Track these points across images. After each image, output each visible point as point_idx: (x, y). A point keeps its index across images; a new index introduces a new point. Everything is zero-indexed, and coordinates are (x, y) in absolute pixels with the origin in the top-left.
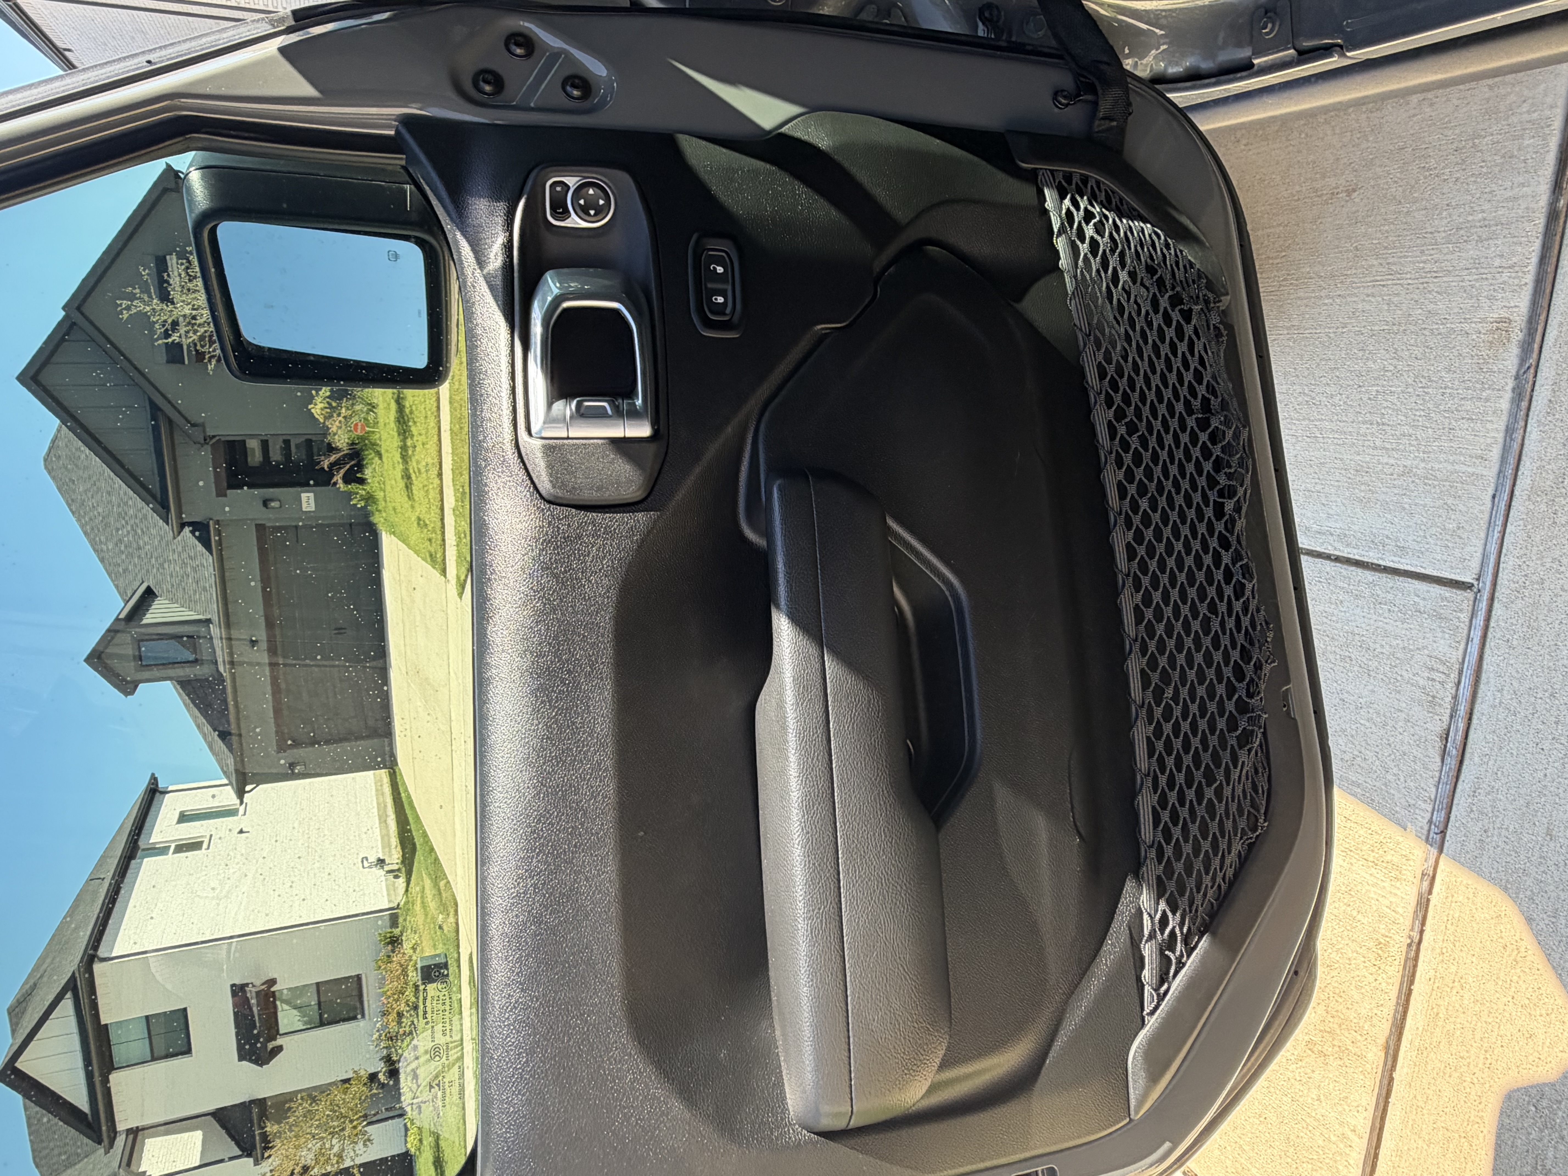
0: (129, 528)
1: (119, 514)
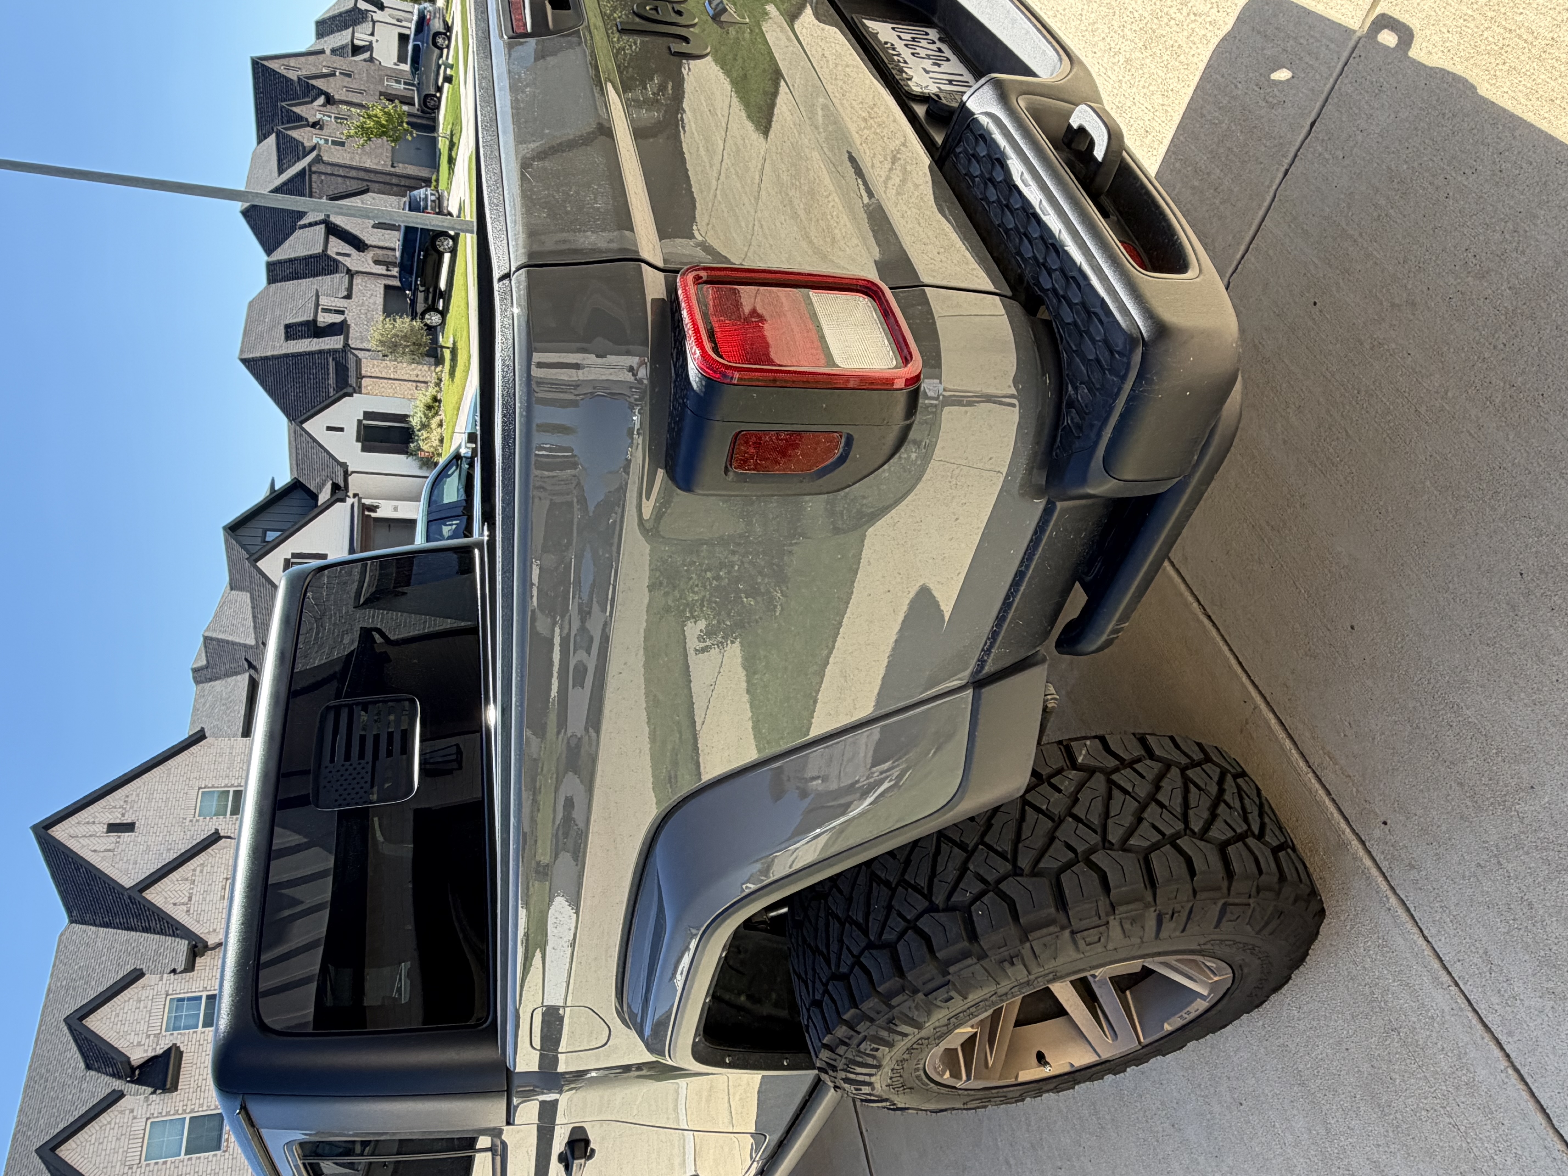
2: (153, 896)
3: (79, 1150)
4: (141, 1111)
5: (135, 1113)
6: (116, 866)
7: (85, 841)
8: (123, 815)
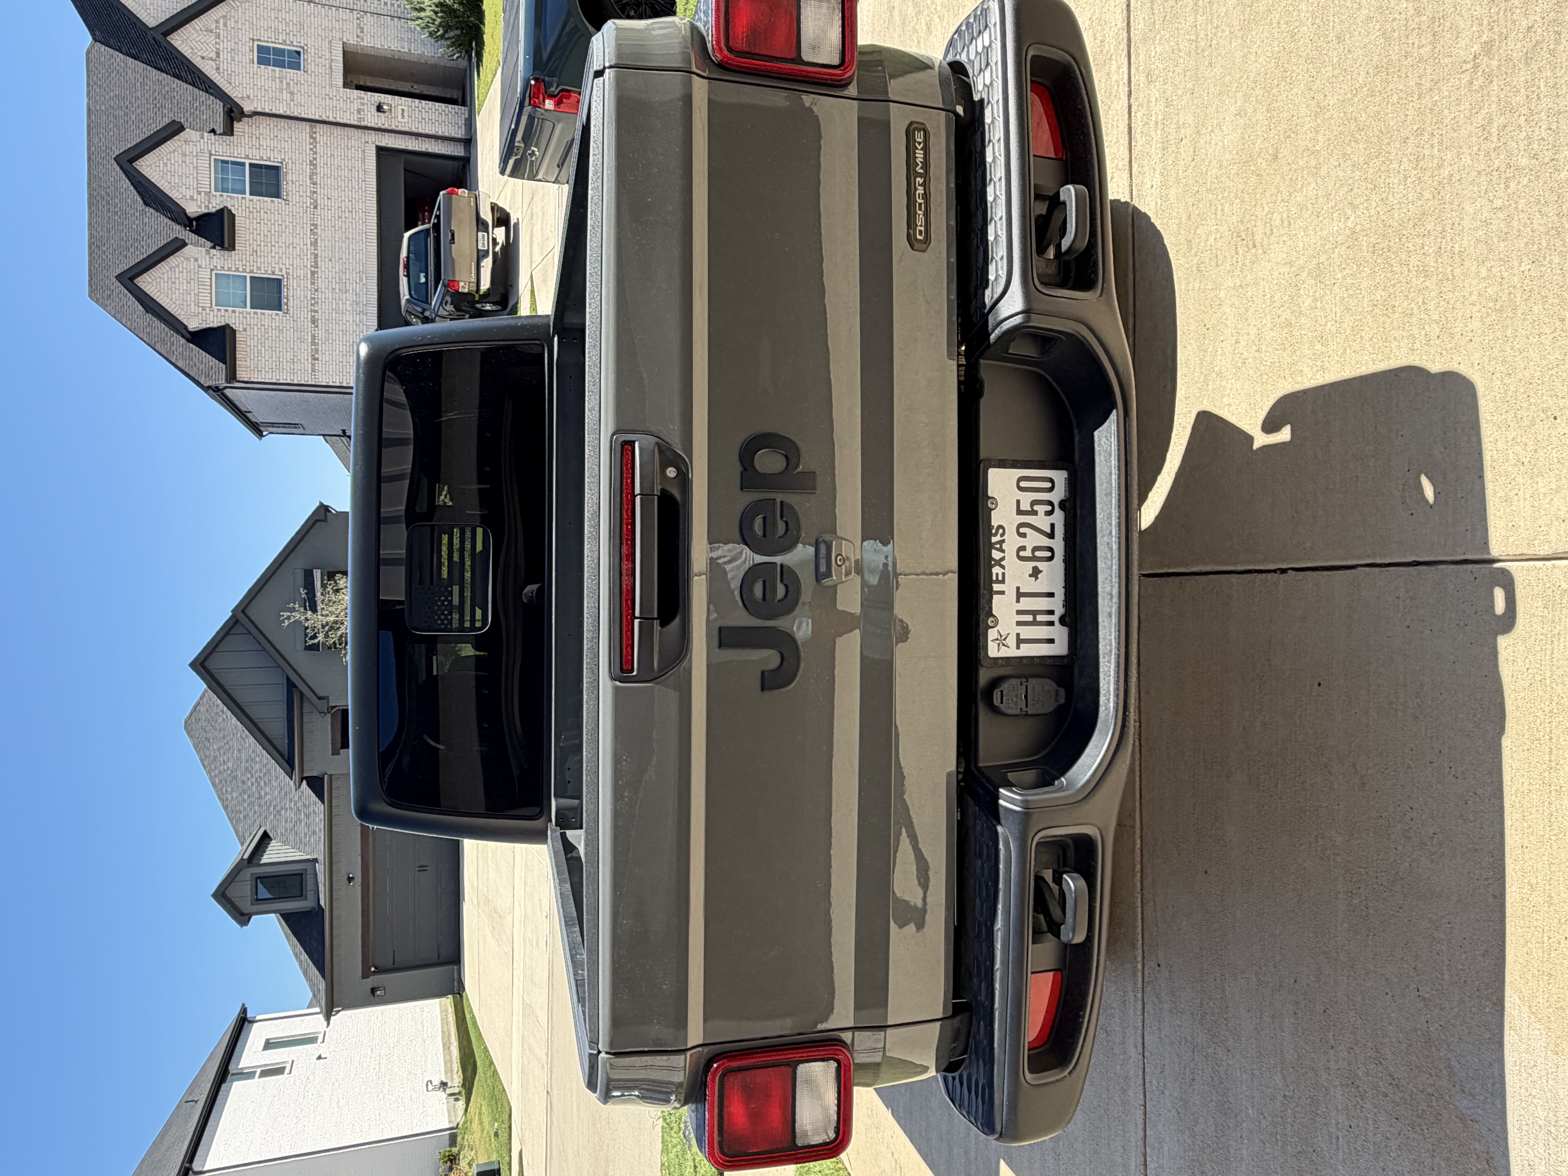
0: (254, 780)
1: (247, 769)
2: (180, 42)
3: (154, 283)
4: (204, 261)
5: (200, 262)
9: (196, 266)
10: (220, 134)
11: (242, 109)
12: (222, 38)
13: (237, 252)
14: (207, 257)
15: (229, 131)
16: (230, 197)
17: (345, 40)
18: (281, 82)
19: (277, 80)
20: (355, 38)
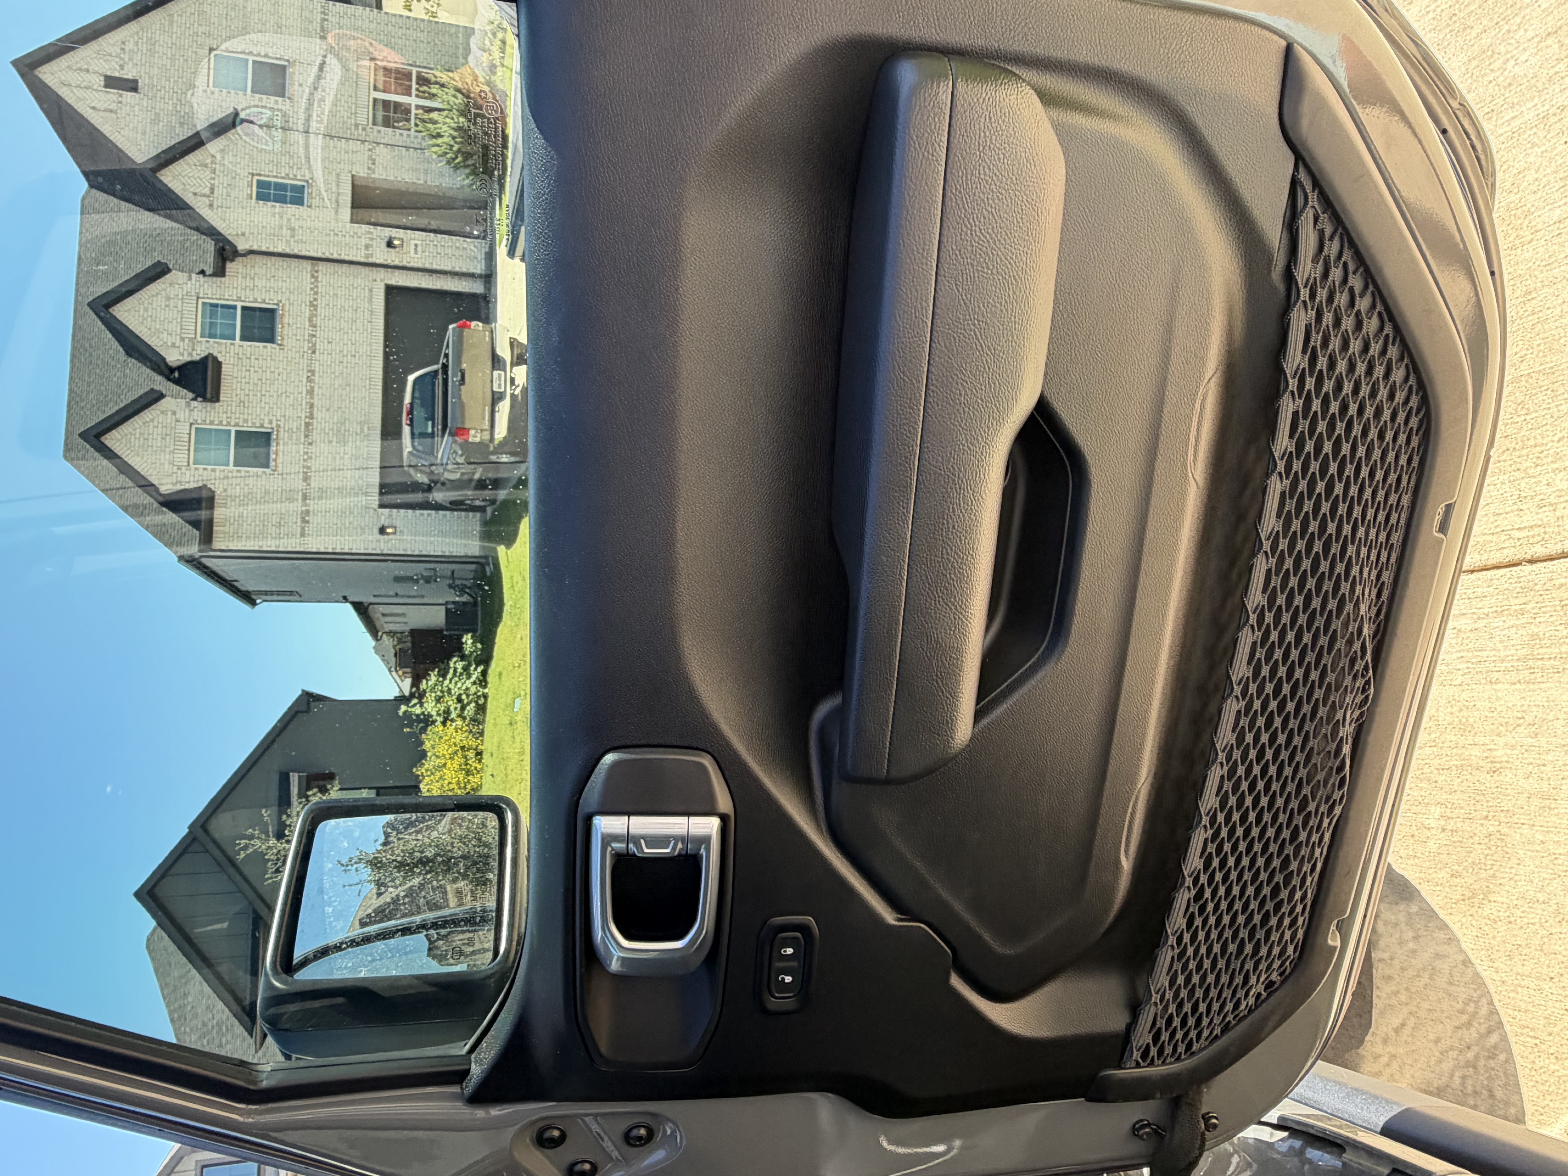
2: (170, 178)
3: (124, 440)
4: (183, 414)
5: (178, 416)
6: (122, 132)
7: (80, 93)
8: (122, 67)
9: (174, 420)
10: (210, 275)
11: (235, 247)
12: (217, 172)
13: (221, 403)
14: (187, 410)
15: (220, 272)
16: (217, 343)
17: (354, 173)
18: (281, 217)
19: (277, 216)
20: (366, 170)
